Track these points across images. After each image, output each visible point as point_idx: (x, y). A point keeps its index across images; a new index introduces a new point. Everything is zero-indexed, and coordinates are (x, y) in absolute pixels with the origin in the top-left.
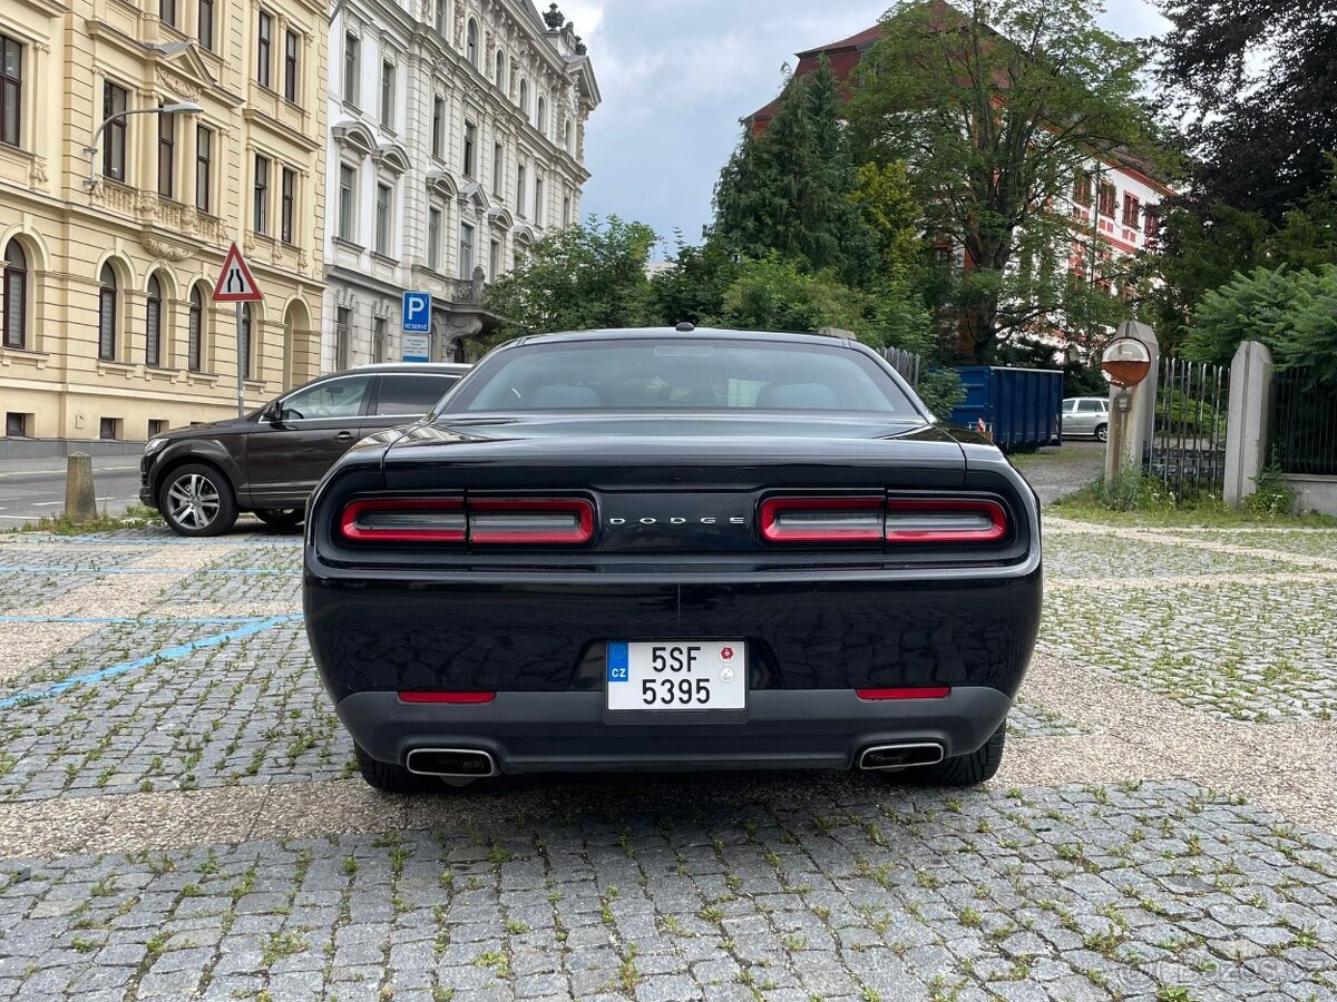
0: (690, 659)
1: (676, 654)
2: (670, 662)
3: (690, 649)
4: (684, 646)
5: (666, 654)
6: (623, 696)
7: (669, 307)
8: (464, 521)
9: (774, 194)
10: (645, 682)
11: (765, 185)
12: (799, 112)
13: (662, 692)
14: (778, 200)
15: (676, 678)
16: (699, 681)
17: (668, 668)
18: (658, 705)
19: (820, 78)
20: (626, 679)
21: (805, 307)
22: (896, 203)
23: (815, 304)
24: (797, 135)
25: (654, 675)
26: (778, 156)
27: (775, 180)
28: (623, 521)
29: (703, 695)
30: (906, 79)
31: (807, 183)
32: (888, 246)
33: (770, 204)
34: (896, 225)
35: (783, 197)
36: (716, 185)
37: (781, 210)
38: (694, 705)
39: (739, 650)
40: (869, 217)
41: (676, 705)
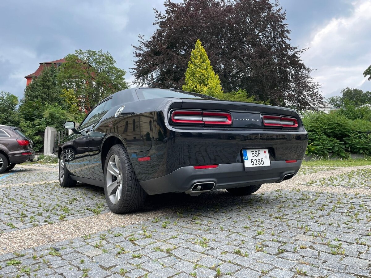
0: (259, 154)
1: (256, 152)
2: (255, 154)
3: (258, 151)
4: (257, 150)
5: (254, 152)
6: (248, 164)
7: (25, 116)
8: (201, 118)
9: (42, 93)
10: (251, 160)
11: (39, 91)
12: (48, 75)
13: (255, 162)
14: (43, 95)
15: (257, 158)
16: (261, 159)
17: (255, 156)
18: (255, 166)
19: (52, 67)
20: (247, 159)
21: (64, 117)
22: (72, 98)
23: (67, 117)
24: (48, 80)
25: (252, 158)
26: (43, 84)
27: (42, 90)
28: (237, 119)
29: (262, 163)
30: (72, 71)
31: (51, 91)
32: (70, 108)
33: (41, 96)
34: (72, 103)
35: (44, 94)
36: (25, 90)
37: (44, 97)
38: (261, 165)
39: (267, 151)
40: (65, 101)
41: (258, 165)
